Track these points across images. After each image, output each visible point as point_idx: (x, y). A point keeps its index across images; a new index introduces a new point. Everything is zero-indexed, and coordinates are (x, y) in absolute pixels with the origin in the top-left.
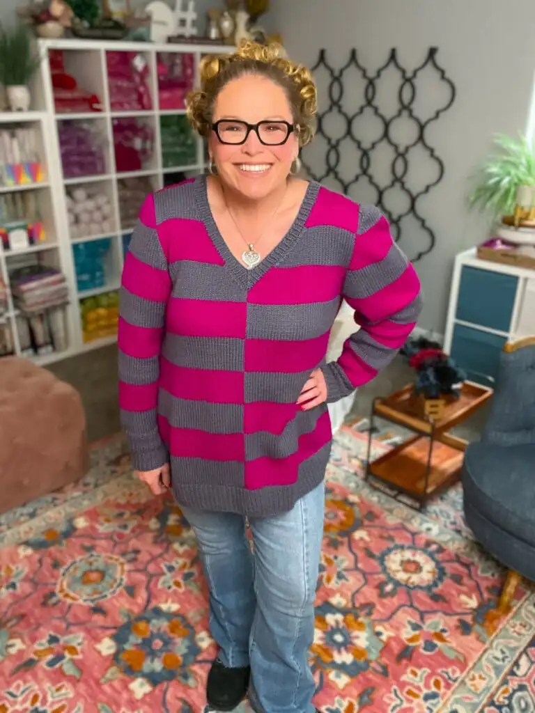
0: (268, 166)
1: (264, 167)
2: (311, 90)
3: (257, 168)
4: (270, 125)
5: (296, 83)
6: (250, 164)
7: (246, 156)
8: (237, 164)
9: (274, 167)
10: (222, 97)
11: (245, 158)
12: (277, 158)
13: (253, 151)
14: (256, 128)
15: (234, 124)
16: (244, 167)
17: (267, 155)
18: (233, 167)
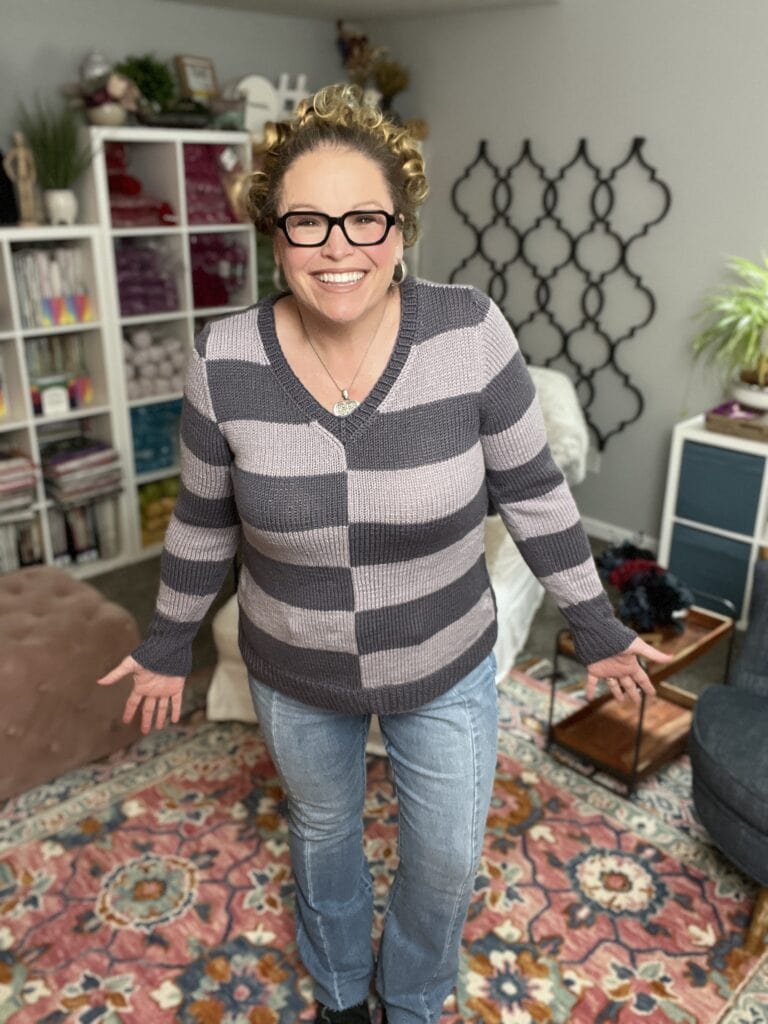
0: (361, 275)
1: (356, 276)
2: (418, 168)
3: (344, 278)
4: (361, 217)
5: (395, 154)
6: (333, 272)
7: (327, 261)
8: (315, 274)
9: (370, 277)
10: (289, 178)
11: (328, 264)
12: (373, 262)
13: (338, 253)
14: (340, 222)
15: (309, 218)
16: (326, 277)
17: (358, 259)
18: (309, 278)
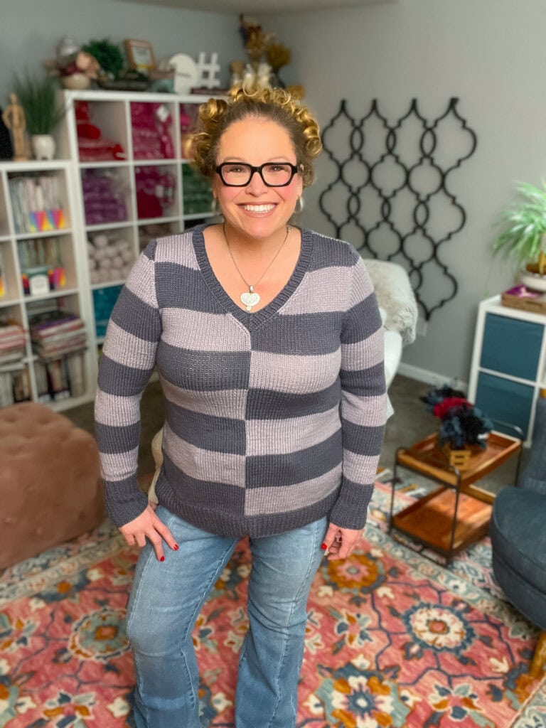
0: (272, 207)
1: (269, 207)
2: (314, 132)
3: (261, 208)
4: (274, 167)
5: (299, 123)
6: (254, 204)
7: (250, 196)
8: (242, 205)
9: (279, 207)
10: (225, 138)
11: (249, 199)
12: (282, 198)
13: (257, 191)
14: (259, 170)
15: (238, 167)
16: (248, 207)
17: (271, 195)
18: (236, 206)
